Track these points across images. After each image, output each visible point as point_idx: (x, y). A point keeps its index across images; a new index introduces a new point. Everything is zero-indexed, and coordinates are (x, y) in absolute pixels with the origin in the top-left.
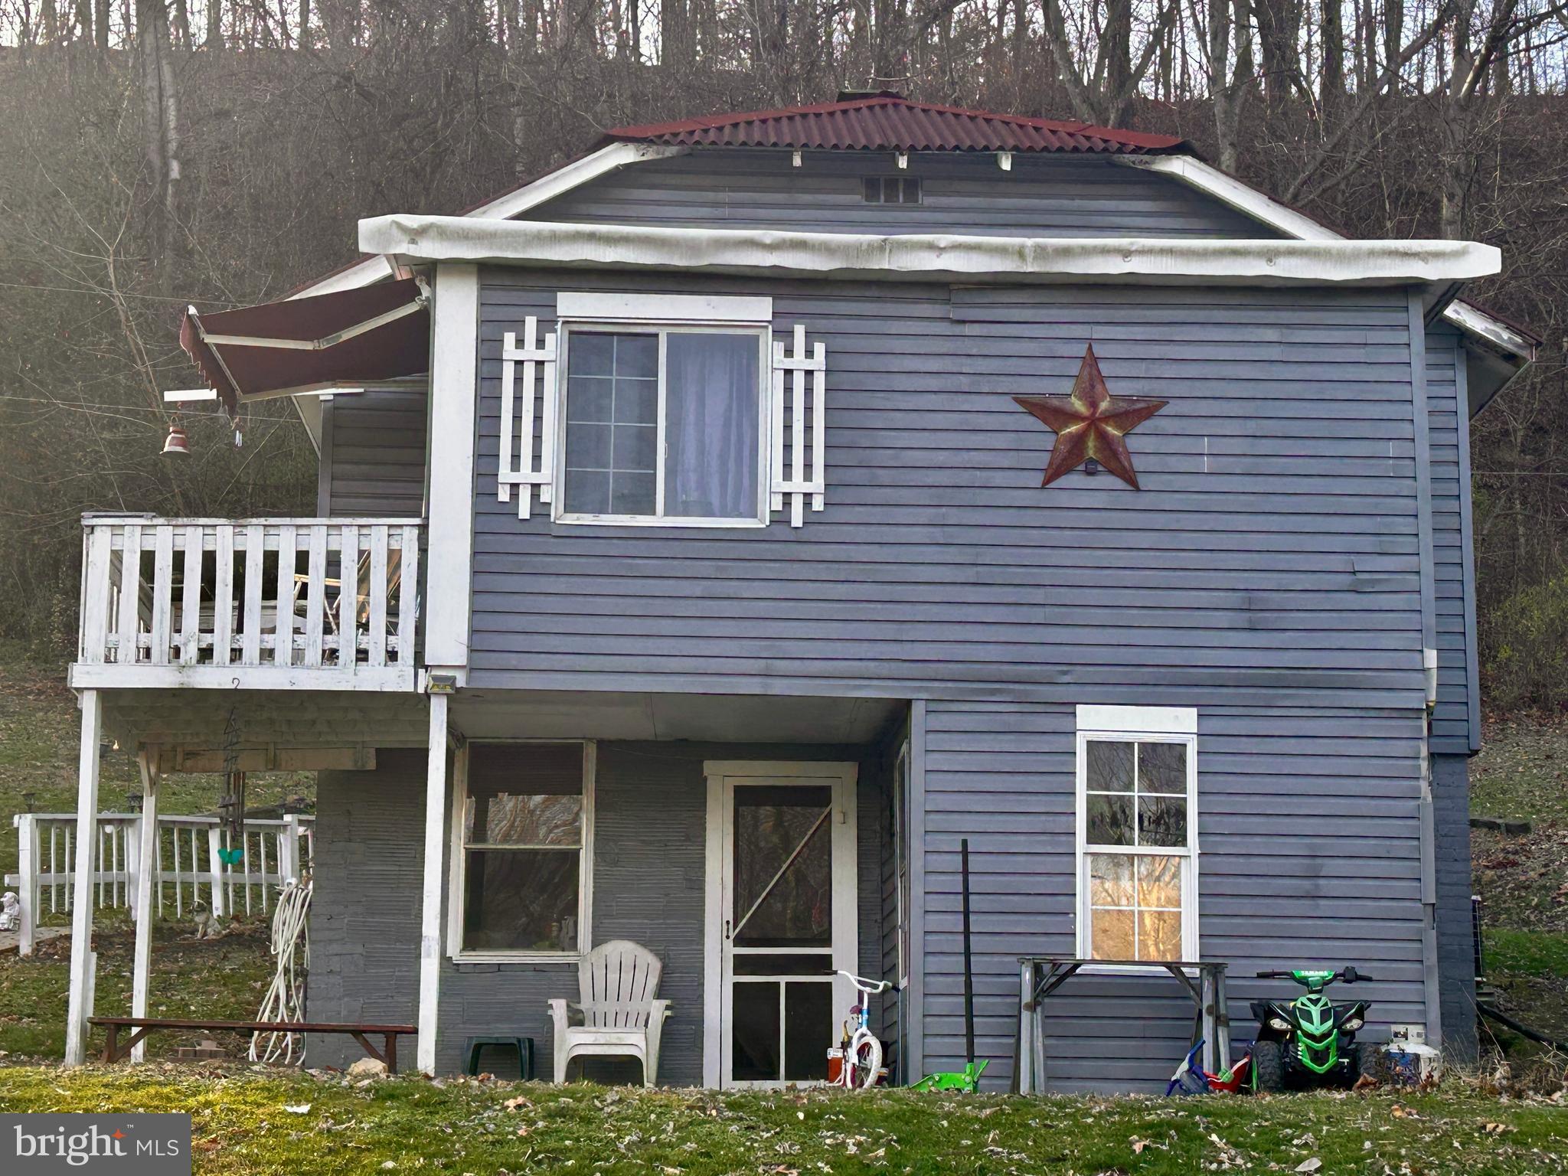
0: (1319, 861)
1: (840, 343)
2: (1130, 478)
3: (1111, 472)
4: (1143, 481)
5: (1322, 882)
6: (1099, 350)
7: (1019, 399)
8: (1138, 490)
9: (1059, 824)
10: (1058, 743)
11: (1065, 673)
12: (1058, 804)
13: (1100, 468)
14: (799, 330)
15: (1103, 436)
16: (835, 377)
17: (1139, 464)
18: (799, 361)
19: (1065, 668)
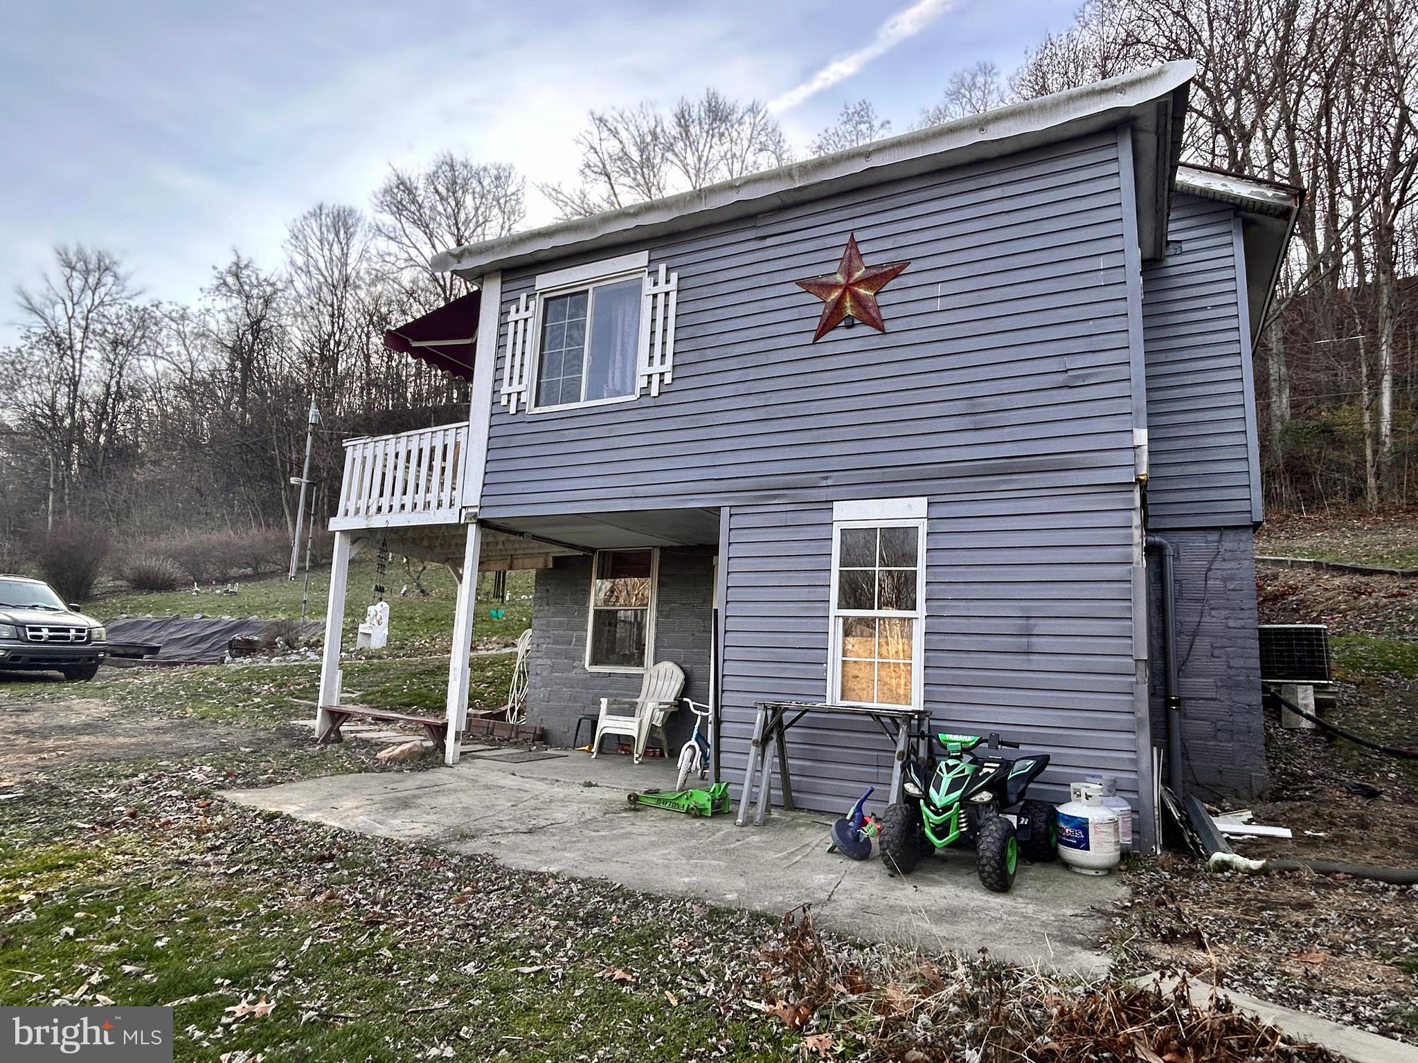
0: (1032, 621)
1: (687, 271)
2: (878, 324)
3: (865, 323)
4: (888, 326)
5: (1034, 639)
6: (858, 237)
7: (799, 282)
8: (885, 333)
9: (819, 594)
10: (820, 532)
11: (826, 478)
12: (818, 579)
13: (856, 322)
14: (662, 268)
15: (857, 298)
16: (683, 294)
17: (885, 313)
18: (662, 287)
19: (825, 475)
